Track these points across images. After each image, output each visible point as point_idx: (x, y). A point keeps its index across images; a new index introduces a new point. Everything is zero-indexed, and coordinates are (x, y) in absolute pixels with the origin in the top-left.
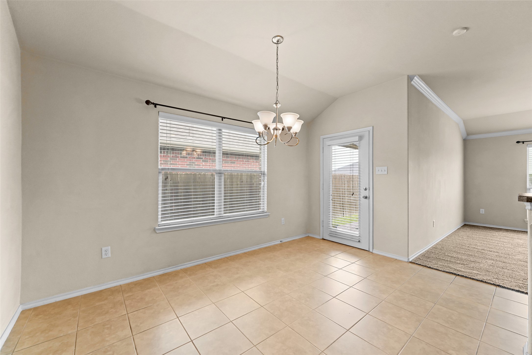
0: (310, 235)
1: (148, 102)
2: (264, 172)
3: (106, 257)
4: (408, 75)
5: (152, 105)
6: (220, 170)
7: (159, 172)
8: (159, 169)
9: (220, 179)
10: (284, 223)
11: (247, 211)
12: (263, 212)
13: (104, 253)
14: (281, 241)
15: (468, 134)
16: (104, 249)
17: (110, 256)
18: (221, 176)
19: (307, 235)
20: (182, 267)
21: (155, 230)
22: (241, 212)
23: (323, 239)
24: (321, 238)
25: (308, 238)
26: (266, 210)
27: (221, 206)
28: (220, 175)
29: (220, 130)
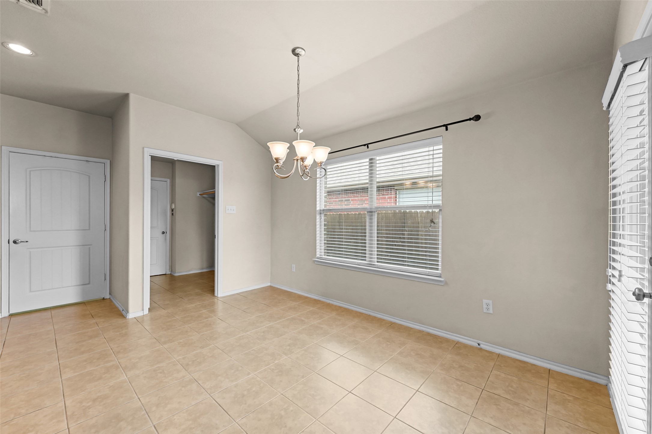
6: (371, 209)
9: (371, 219)
10: (490, 312)
11: (408, 266)
12: (437, 276)
14: (479, 345)
17: (295, 271)
18: (372, 215)
22: (399, 266)
26: (441, 272)
27: (372, 251)
29: (371, 159)
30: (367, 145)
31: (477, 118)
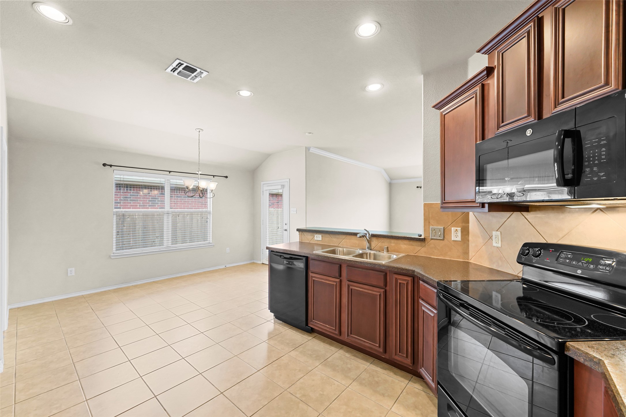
0: (255, 261)
1: (104, 165)
2: (210, 211)
3: (71, 275)
4: (306, 147)
5: (108, 166)
6: (168, 211)
7: (114, 214)
8: (114, 212)
9: (168, 218)
10: (229, 252)
12: (209, 243)
13: (69, 272)
14: (225, 266)
15: (391, 179)
16: (69, 270)
17: (74, 275)
19: (253, 262)
20: (133, 284)
21: (110, 257)
23: (263, 264)
24: (262, 263)
25: (253, 263)
26: (211, 241)
27: (169, 238)
28: (168, 215)
29: (168, 180)
30: (170, 172)
31: (226, 177)
